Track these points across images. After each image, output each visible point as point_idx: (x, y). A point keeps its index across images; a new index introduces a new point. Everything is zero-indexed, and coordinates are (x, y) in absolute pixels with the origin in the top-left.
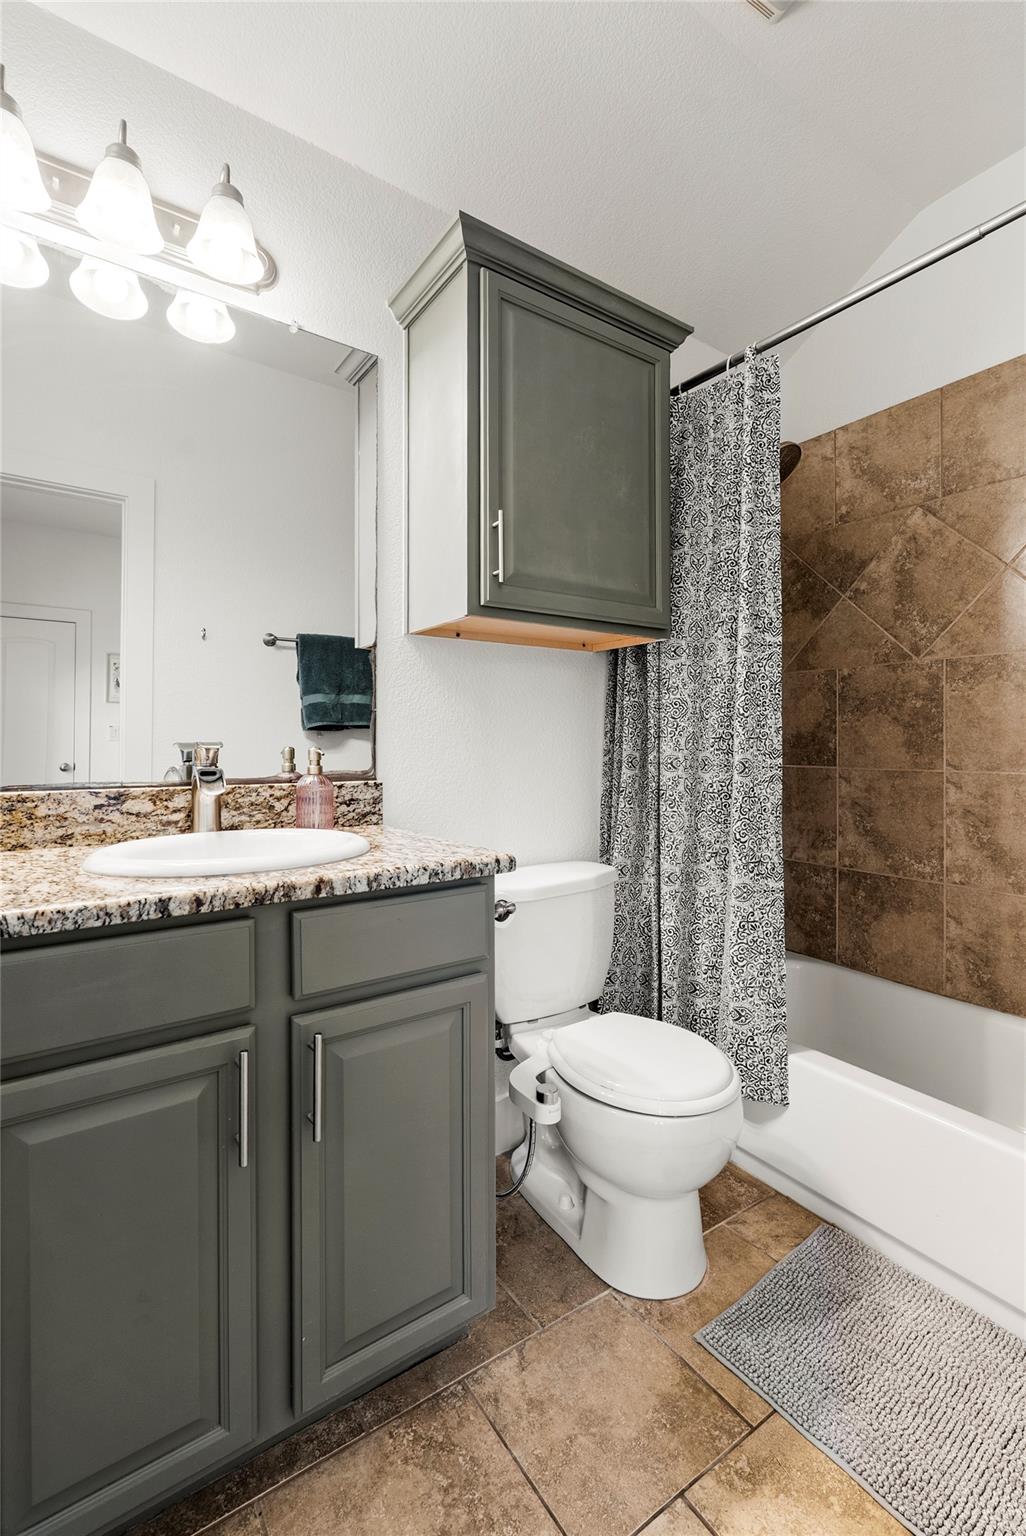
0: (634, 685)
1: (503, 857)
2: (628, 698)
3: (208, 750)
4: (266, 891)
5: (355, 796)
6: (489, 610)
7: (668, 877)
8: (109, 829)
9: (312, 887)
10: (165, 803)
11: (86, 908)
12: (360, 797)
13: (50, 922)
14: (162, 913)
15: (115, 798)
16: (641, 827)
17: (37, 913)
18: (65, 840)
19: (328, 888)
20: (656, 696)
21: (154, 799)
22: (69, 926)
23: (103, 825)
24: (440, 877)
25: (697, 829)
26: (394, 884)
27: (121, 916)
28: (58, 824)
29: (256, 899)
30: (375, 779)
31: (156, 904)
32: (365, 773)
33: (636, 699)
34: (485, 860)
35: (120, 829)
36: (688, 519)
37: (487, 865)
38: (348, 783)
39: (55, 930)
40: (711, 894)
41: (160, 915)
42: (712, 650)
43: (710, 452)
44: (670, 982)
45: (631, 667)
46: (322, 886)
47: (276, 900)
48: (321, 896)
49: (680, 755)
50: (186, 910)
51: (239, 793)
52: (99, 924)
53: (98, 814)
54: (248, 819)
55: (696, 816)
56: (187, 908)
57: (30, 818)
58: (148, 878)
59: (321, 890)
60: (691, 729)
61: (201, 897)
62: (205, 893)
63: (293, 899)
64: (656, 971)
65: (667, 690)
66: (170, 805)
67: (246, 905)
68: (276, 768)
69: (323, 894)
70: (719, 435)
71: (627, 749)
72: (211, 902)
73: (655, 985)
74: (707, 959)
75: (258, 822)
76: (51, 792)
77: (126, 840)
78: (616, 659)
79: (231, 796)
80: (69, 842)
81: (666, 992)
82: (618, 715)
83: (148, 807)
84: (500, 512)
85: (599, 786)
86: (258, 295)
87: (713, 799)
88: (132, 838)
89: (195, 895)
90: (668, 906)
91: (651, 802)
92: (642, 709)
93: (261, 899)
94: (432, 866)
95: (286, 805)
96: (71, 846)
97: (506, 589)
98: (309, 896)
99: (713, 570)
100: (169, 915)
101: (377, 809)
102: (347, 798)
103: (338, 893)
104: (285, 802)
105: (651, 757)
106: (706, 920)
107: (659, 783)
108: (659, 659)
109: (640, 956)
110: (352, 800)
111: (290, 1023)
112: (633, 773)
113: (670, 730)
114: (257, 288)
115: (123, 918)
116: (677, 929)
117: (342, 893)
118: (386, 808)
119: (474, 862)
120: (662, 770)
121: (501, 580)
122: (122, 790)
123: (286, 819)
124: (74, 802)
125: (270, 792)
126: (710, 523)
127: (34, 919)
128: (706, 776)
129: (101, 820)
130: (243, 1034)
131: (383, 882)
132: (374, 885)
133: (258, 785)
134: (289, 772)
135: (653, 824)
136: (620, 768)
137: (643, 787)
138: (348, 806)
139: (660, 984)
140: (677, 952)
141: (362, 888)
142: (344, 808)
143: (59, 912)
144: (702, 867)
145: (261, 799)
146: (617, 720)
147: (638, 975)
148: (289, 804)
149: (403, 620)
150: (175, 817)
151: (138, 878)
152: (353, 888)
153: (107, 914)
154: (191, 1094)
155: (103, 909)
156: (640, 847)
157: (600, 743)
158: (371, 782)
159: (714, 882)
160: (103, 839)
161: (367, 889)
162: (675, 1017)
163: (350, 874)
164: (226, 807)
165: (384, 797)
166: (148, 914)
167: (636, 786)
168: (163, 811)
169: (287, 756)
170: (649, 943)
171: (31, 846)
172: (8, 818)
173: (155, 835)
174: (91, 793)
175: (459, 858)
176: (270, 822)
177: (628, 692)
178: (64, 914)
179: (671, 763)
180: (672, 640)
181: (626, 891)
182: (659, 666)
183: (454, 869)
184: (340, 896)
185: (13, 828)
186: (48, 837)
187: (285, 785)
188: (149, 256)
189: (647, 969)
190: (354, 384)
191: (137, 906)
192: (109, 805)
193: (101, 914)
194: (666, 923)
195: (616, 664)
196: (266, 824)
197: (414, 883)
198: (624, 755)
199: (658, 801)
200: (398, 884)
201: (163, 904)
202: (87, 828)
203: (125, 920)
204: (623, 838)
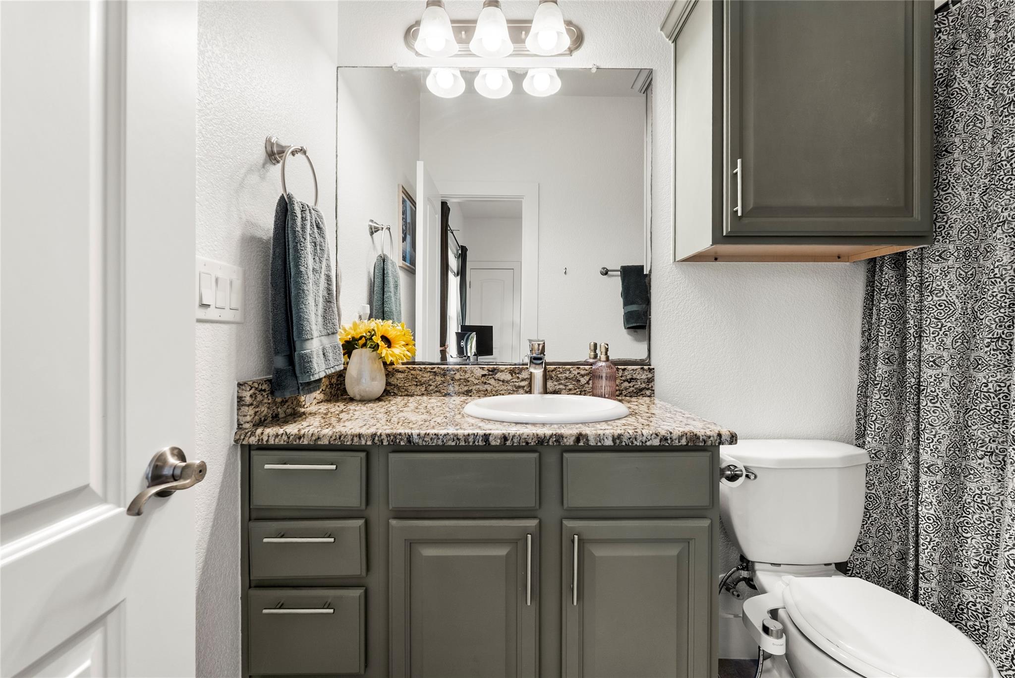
0: (894, 289)
1: (725, 432)
2: (885, 302)
3: (539, 345)
4: (545, 437)
5: (635, 376)
6: (732, 238)
7: (928, 468)
8: (489, 389)
9: (574, 438)
10: (517, 375)
11: (448, 434)
12: (638, 377)
13: (431, 439)
14: (485, 442)
15: (492, 371)
16: (899, 418)
17: (426, 434)
18: (468, 393)
19: (585, 440)
20: (917, 299)
21: (512, 372)
22: (440, 443)
23: (486, 386)
24: (669, 442)
25: (967, 426)
26: (632, 443)
27: (465, 441)
28: (465, 384)
29: (539, 441)
30: (650, 365)
31: (482, 436)
32: (642, 360)
33: (896, 302)
34: (709, 433)
35: (494, 389)
36: (960, 127)
37: (709, 437)
38: (629, 367)
39: (434, 444)
40: (984, 491)
41: (484, 443)
42: (989, 250)
43: (989, 53)
44: (928, 566)
45: (888, 274)
46: (581, 438)
47: (551, 443)
48: (580, 444)
49: (945, 354)
50: (498, 442)
51: (559, 371)
52: (453, 444)
53: (484, 379)
54: (564, 387)
55: (965, 413)
56: (499, 441)
57: (452, 380)
58: (488, 420)
59: (580, 440)
60: (960, 330)
61: (507, 436)
62: (509, 434)
63: (561, 443)
64: (912, 551)
65: (930, 292)
66: (520, 376)
67: (532, 444)
68: (585, 355)
69: (581, 444)
70: (1002, 33)
71: (883, 346)
72: (512, 439)
73: (912, 564)
74: (978, 554)
75: (570, 390)
76: (462, 366)
77: (497, 395)
78: (874, 267)
79: (554, 373)
80: (470, 394)
81: (923, 574)
82: (875, 317)
83: (508, 377)
84: (739, 161)
85: (855, 379)
86: (571, 56)
87: (988, 399)
88: (500, 394)
89: (503, 434)
90: (927, 494)
91: (911, 396)
92: (901, 312)
93: (541, 441)
94: (663, 433)
95: (587, 380)
96: (471, 396)
97: (746, 221)
98: (572, 443)
99: (993, 170)
100: (489, 444)
101: (650, 386)
102: (629, 377)
103: (592, 444)
104: (587, 378)
105: (910, 355)
106: (977, 516)
107: (919, 378)
108: (922, 264)
109: (896, 535)
110: (632, 379)
111: (562, 523)
112: (890, 368)
113: (932, 330)
114: (571, 51)
115: (466, 443)
116: (938, 518)
117: (595, 444)
118: (658, 385)
119: (698, 434)
120: (923, 368)
121: (739, 214)
122: (495, 366)
123: (587, 389)
124: (472, 372)
125: (578, 371)
126: (989, 124)
127: (424, 437)
128: (980, 376)
129: (485, 383)
130: (533, 523)
131: (624, 440)
132: (618, 441)
133: (570, 367)
134: (593, 358)
135: (910, 417)
136: (875, 364)
137: (902, 382)
138: (629, 383)
139: (917, 565)
140: (937, 540)
141: (609, 442)
142: (626, 384)
143: (435, 434)
144: (973, 463)
145: (572, 376)
146: (873, 321)
147: (894, 550)
148: (590, 379)
149: (672, 252)
150: (523, 384)
151: (483, 420)
152: (602, 441)
153: (458, 439)
154: (502, 551)
155: (456, 435)
156: (899, 435)
157: (857, 341)
158: (646, 367)
159: (987, 479)
160: (486, 394)
161: (612, 444)
162: (934, 600)
163: (601, 432)
164: (551, 379)
165: (656, 378)
166: (478, 442)
167: (895, 380)
168: (516, 380)
169: (592, 348)
170: (906, 525)
171: (453, 395)
172: (443, 379)
173: (512, 394)
174: (480, 368)
175: (687, 429)
176: (578, 390)
177: (886, 295)
178: (438, 436)
179: (934, 361)
180: (937, 245)
181: (881, 474)
182: (922, 271)
183: (680, 438)
184: (593, 446)
185: (445, 385)
186: (460, 390)
187: (587, 367)
188: (508, 56)
189: (904, 548)
190: (644, 93)
191: (473, 436)
192: (489, 375)
193: (455, 438)
194: (924, 510)
195: (874, 271)
196: (575, 391)
197: (648, 443)
198: (880, 351)
199: (919, 397)
200: (635, 443)
201: (486, 437)
202: (478, 387)
203: (467, 444)
204: (877, 425)
